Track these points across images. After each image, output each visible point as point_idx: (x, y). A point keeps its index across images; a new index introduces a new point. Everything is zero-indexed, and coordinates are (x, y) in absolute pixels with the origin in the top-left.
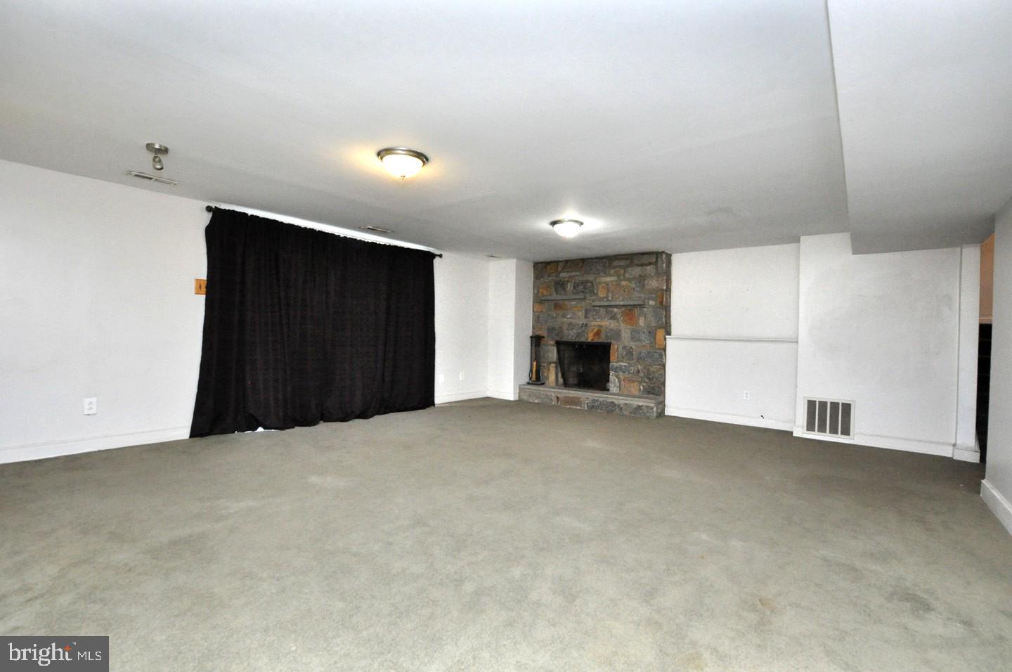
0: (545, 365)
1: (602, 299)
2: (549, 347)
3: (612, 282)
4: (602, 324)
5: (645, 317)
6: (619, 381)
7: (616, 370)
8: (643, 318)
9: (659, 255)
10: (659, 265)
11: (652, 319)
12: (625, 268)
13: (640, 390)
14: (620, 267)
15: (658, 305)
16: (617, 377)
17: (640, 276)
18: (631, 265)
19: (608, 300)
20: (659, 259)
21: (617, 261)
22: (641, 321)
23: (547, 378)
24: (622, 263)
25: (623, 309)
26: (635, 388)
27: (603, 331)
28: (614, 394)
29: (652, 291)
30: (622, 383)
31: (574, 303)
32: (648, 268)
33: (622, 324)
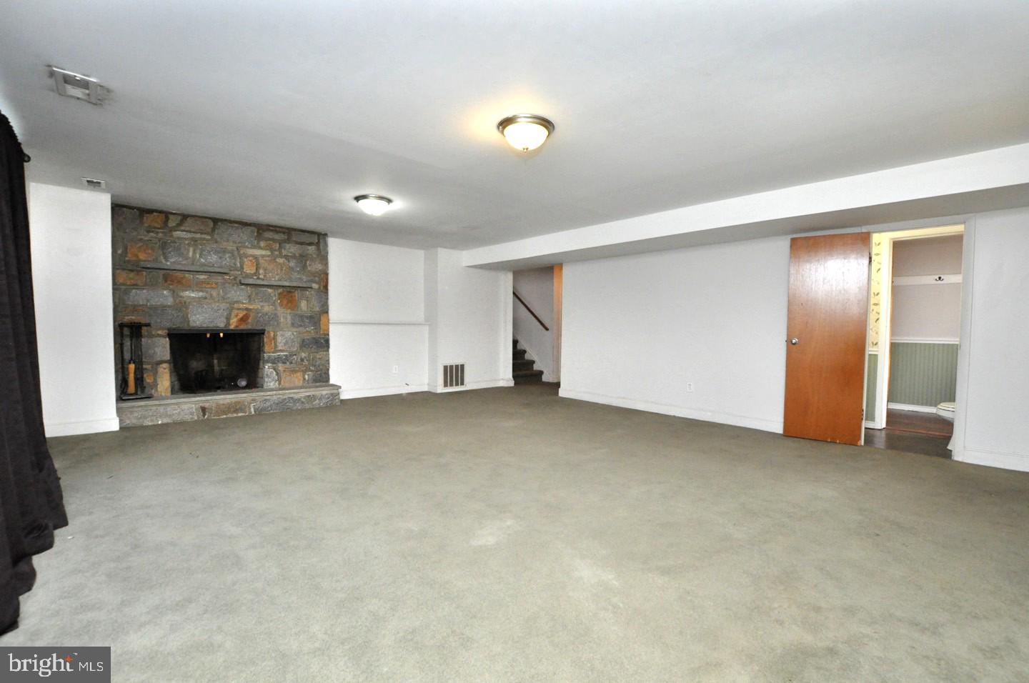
0: (148, 367)
1: (248, 276)
2: (156, 339)
3: (263, 256)
4: (251, 307)
5: (308, 301)
6: (277, 374)
7: (274, 361)
8: (306, 302)
9: (321, 237)
10: (321, 247)
11: (316, 303)
12: (281, 243)
13: (304, 379)
14: (273, 240)
15: (322, 288)
16: (274, 369)
17: (301, 256)
18: (288, 241)
19: (258, 278)
20: (321, 241)
21: (271, 233)
22: (303, 305)
23: (155, 385)
24: (277, 237)
25: (280, 290)
26: (297, 379)
27: (252, 315)
28: (272, 390)
29: (313, 274)
30: (283, 375)
31: (202, 277)
32: (310, 248)
33: (279, 308)
